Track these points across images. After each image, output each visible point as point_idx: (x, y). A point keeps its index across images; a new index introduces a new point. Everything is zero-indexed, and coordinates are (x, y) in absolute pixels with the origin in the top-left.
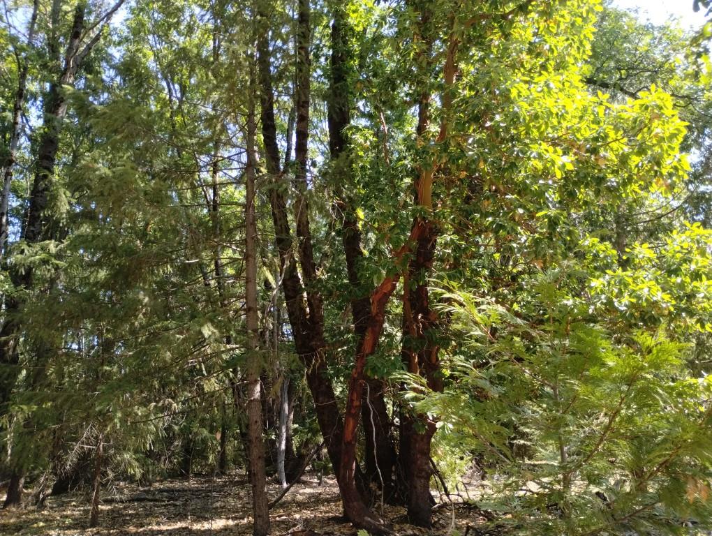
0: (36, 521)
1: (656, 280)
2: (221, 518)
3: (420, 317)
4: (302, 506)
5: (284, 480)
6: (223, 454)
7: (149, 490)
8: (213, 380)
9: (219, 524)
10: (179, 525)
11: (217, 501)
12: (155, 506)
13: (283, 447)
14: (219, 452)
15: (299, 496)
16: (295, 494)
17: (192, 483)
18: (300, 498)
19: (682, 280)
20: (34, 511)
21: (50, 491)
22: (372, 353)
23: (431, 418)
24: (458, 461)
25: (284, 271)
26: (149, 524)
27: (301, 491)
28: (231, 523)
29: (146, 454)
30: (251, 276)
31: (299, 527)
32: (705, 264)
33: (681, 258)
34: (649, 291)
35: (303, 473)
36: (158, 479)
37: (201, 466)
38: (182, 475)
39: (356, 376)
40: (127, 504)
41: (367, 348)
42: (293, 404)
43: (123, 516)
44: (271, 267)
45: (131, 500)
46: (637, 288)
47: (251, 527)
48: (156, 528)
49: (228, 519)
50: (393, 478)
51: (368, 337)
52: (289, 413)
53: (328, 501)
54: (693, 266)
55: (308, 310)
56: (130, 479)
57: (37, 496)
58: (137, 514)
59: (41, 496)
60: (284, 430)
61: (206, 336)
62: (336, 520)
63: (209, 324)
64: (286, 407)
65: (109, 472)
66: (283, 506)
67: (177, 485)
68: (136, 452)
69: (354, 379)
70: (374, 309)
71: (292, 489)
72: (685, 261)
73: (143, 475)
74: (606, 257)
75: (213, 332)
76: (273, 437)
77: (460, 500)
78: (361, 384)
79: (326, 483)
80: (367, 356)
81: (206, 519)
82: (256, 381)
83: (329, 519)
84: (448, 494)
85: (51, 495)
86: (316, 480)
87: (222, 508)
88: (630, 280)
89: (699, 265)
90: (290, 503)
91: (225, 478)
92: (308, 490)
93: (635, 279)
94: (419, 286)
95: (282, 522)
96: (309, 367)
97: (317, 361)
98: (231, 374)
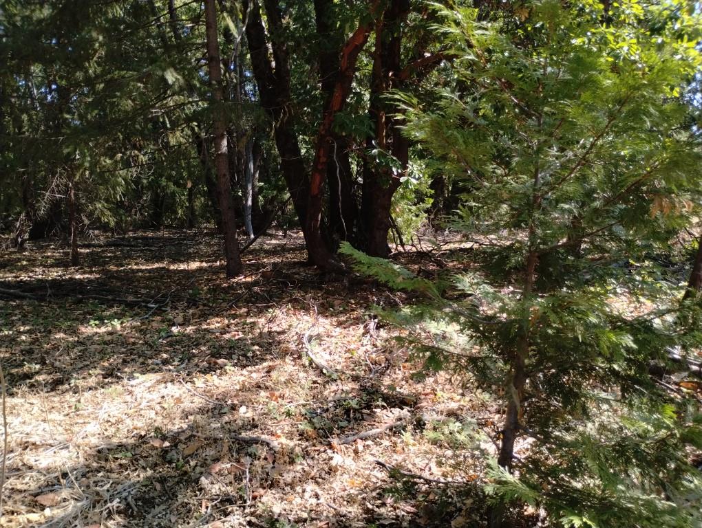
0: (19, 260)
1: (638, 38)
2: (195, 261)
3: (390, 74)
4: (269, 253)
5: (252, 232)
6: (191, 209)
7: (124, 238)
8: (178, 133)
9: (194, 265)
10: (156, 265)
11: (190, 248)
12: (132, 250)
13: (250, 203)
14: (187, 207)
15: (266, 246)
16: (262, 244)
17: (164, 233)
18: (266, 247)
19: (663, 41)
20: (15, 252)
21: (27, 236)
22: (340, 110)
23: (396, 173)
24: (414, 218)
25: (247, 16)
26: (129, 264)
27: (268, 242)
28: (204, 264)
29: (117, 204)
30: (211, 21)
31: (269, 268)
32: (691, 23)
33: (668, 15)
34: (628, 50)
35: (270, 227)
36: (131, 228)
37: (171, 219)
38: (153, 226)
39: (323, 133)
40: (105, 248)
41: (336, 104)
42: (257, 163)
43: (102, 257)
44: (232, 12)
45: (108, 245)
46: (617, 46)
47: (224, 269)
48: (135, 267)
49: (202, 262)
50: (355, 230)
51: (337, 93)
52: (255, 172)
53: (294, 250)
54: (678, 26)
55: (273, 64)
56: (105, 227)
57: (16, 239)
58: (115, 256)
59: (20, 240)
60: (250, 188)
61: (170, 82)
62: (300, 264)
63: (172, 70)
64: (252, 166)
65: (84, 218)
66: (251, 252)
67: (150, 234)
68: (107, 201)
69: (321, 135)
70: (343, 63)
71: (259, 240)
72: (671, 19)
73: (117, 223)
74: (592, 12)
75: (176, 78)
76: (240, 194)
77: (414, 249)
78: (328, 141)
79: (290, 236)
80: (335, 112)
81: (182, 262)
82: (222, 137)
83: (295, 263)
84: (403, 245)
85: (29, 239)
86: (281, 234)
87: (195, 253)
88: (611, 38)
89: (684, 24)
90: (258, 250)
91: (194, 231)
92: (274, 242)
93: (616, 37)
94: (393, 38)
95: (253, 265)
96: (277, 121)
97: (285, 114)
98: (196, 128)
